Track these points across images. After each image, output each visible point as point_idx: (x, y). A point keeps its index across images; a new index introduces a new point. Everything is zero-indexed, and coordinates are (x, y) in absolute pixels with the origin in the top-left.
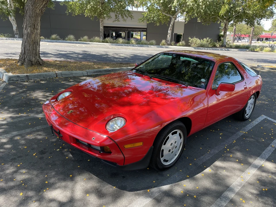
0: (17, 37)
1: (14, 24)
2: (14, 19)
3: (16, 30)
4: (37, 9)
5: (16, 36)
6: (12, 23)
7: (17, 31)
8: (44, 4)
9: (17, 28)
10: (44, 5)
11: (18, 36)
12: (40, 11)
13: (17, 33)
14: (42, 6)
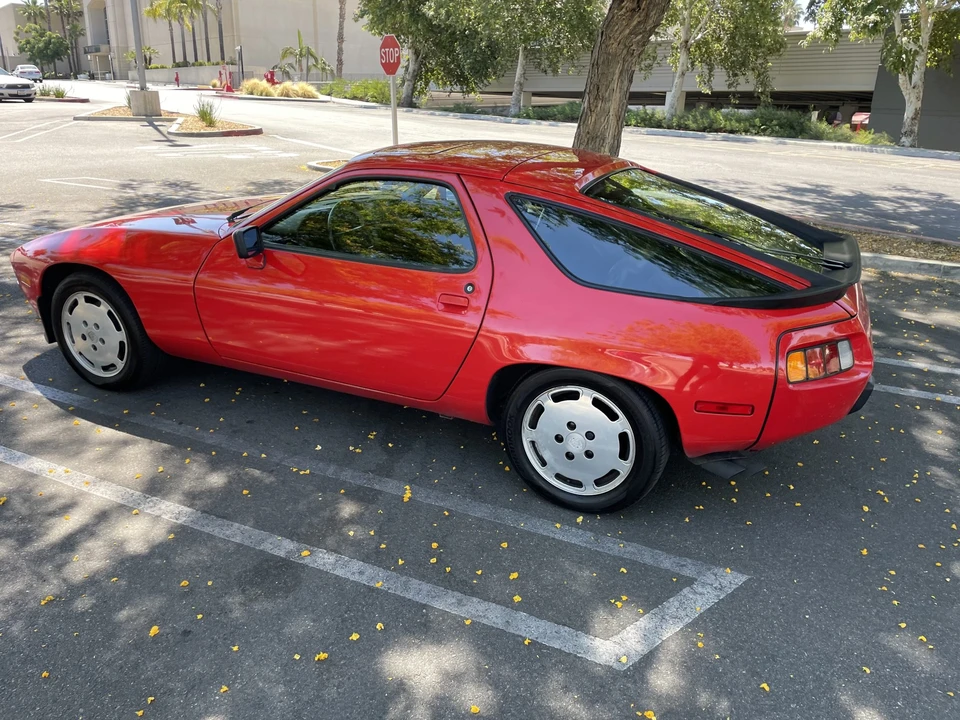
0: (907, 144)
1: (913, 99)
2: (920, 83)
3: (913, 119)
4: (612, 41)
5: (903, 139)
6: (906, 98)
7: (912, 125)
8: (635, 23)
9: (916, 113)
10: (635, 27)
11: (910, 139)
12: (621, 46)
13: (912, 132)
14: (627, 31)
